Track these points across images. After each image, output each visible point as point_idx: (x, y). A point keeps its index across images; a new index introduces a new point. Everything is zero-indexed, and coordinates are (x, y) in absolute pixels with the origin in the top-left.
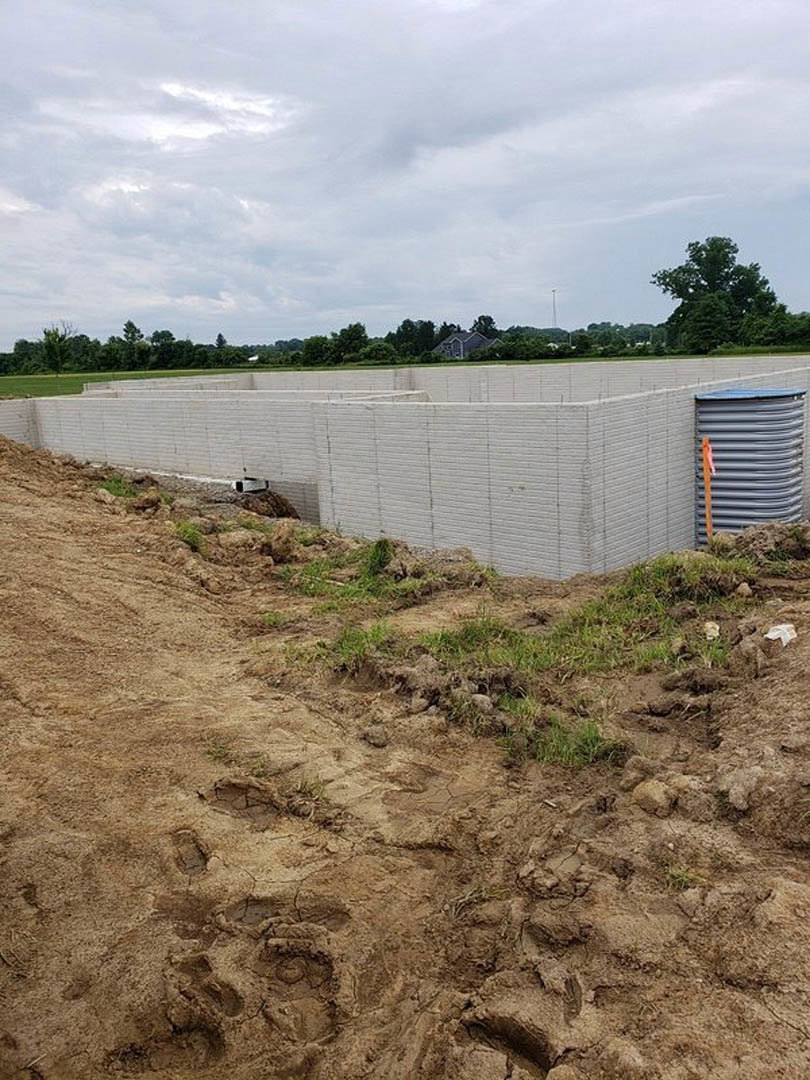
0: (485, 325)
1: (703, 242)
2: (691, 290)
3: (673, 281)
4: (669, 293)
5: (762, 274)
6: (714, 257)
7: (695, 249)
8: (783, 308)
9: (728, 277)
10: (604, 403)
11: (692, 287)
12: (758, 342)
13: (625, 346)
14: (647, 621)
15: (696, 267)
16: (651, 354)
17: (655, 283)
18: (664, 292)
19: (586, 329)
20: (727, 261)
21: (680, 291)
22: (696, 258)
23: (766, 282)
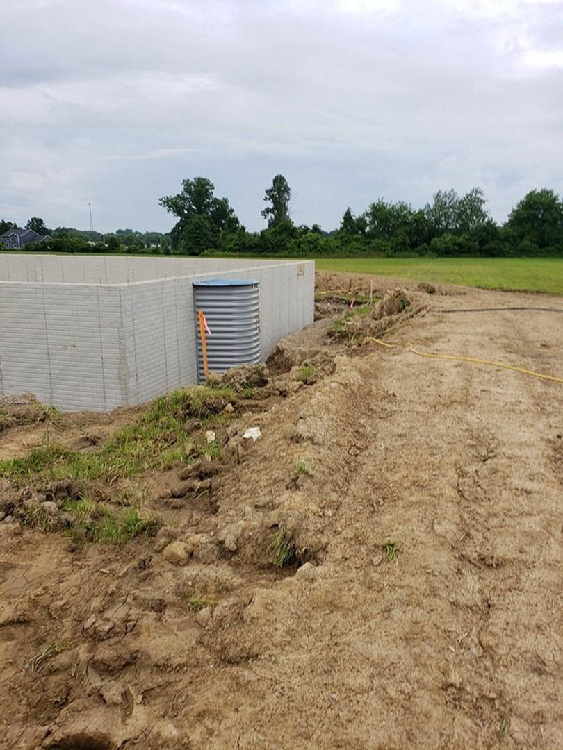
0: (36, 225)
1: (192, 180)
2: (186, 212)
3: (174, 205)
4: (171, 212)
5: (231, 205)
6: (199, 190)
7: (187, 184)
8: (243, 228)
9: (209, 205)
10: (131, 286)
11: (186, 210)
12: (230, 250)
13: (143, 247)
14: (168, 435)
15: (188, 196)
16: (162, 254)
17: (161, 204)
18: (168, 211)
19: (115, 233)
20: (208, 195)
21: (179, 211)
22: (188, 190)
23: (232, 211)
